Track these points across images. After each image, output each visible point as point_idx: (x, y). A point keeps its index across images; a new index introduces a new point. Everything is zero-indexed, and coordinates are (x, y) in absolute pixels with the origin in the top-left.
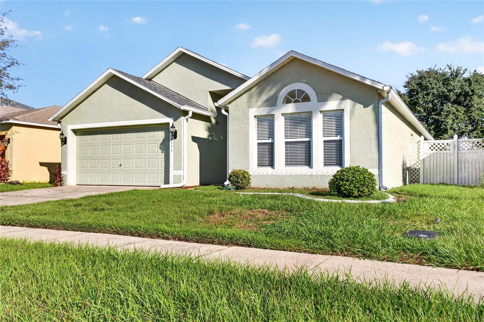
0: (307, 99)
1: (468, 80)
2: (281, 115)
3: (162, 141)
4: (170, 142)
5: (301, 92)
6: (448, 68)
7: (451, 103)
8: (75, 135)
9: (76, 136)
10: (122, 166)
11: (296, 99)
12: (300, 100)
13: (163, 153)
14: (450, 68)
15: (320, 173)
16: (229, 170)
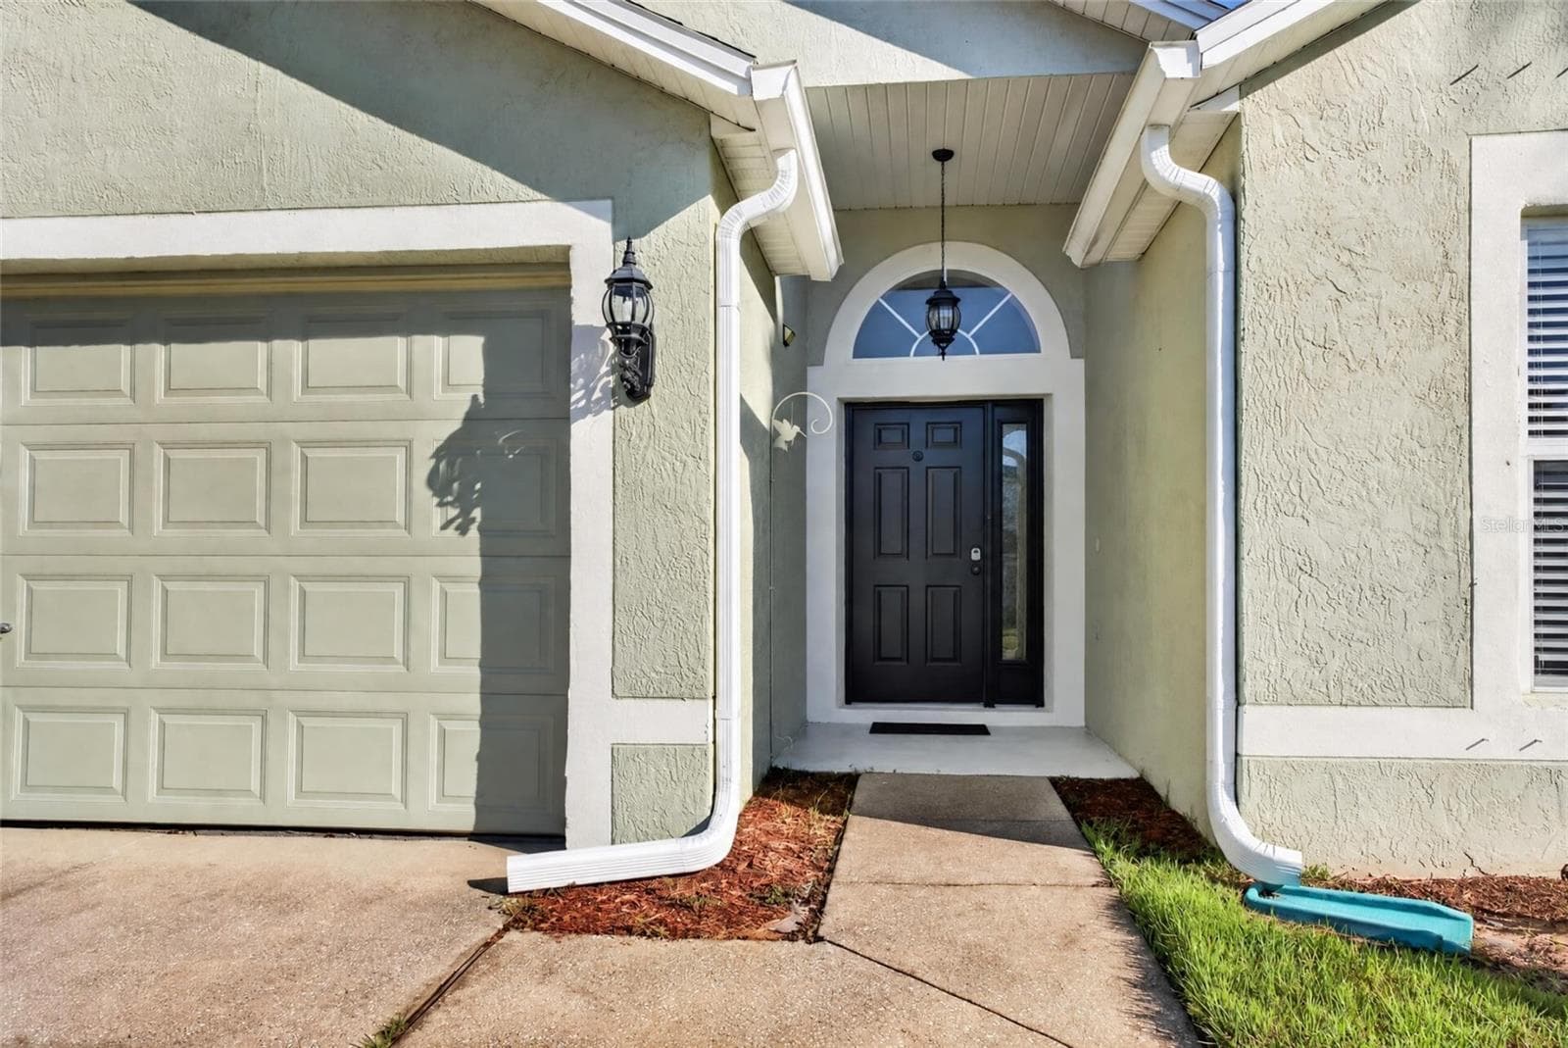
13: (464, 530)
16: (1248, 713)
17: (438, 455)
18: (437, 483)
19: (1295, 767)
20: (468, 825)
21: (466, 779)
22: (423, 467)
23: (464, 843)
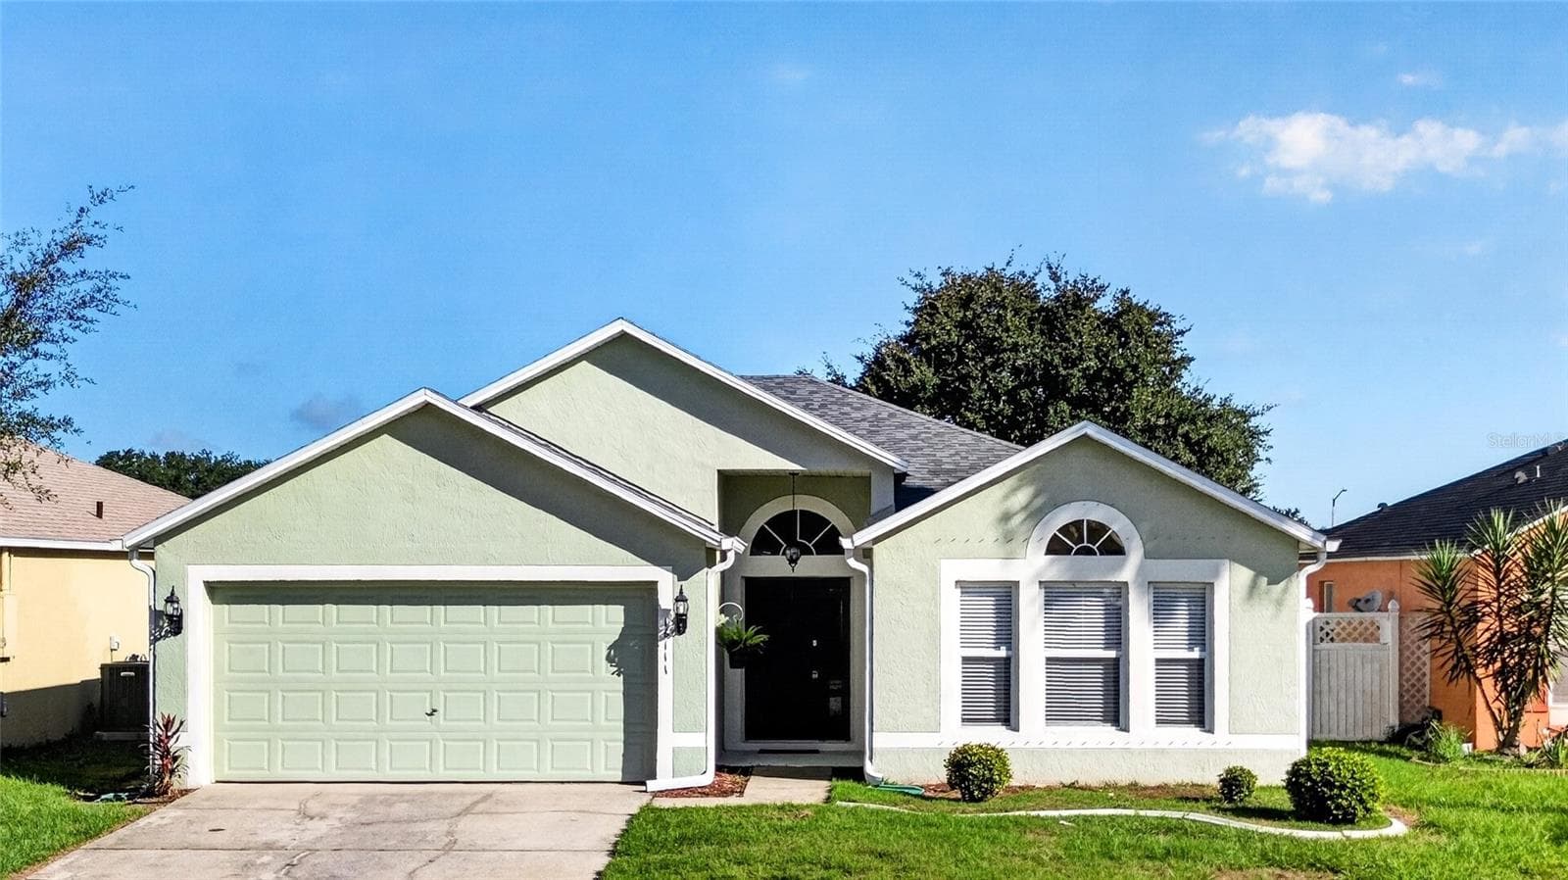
0: (1114, 548)
1: (1111, 323)
2: (1038, 583)
3: (617, 638)
4: (661, 644)
5: (1097, 529)
6: (1046, 273)
7: (1069, 402)
8: (209, 602)
9: (212, 605)
10: (440, 715)
11: (1085, 544)
12: (1095, 548)
13: (619, 675)
14: (1055, 277)
15: (1149, 745)
16: (874, 733)
17: (610, 648)
18: (609, 659)
19: (889, 751)
20: (620, 780)
21: (619, 762)
22: (605, 653)
23: (617, 785)
